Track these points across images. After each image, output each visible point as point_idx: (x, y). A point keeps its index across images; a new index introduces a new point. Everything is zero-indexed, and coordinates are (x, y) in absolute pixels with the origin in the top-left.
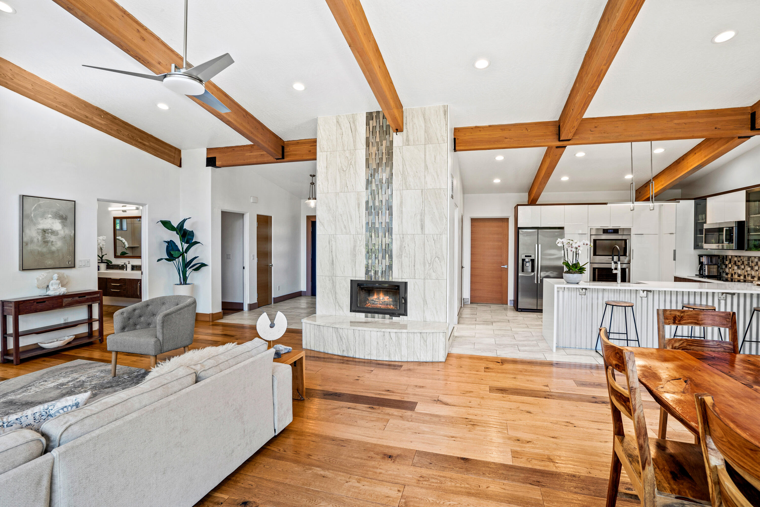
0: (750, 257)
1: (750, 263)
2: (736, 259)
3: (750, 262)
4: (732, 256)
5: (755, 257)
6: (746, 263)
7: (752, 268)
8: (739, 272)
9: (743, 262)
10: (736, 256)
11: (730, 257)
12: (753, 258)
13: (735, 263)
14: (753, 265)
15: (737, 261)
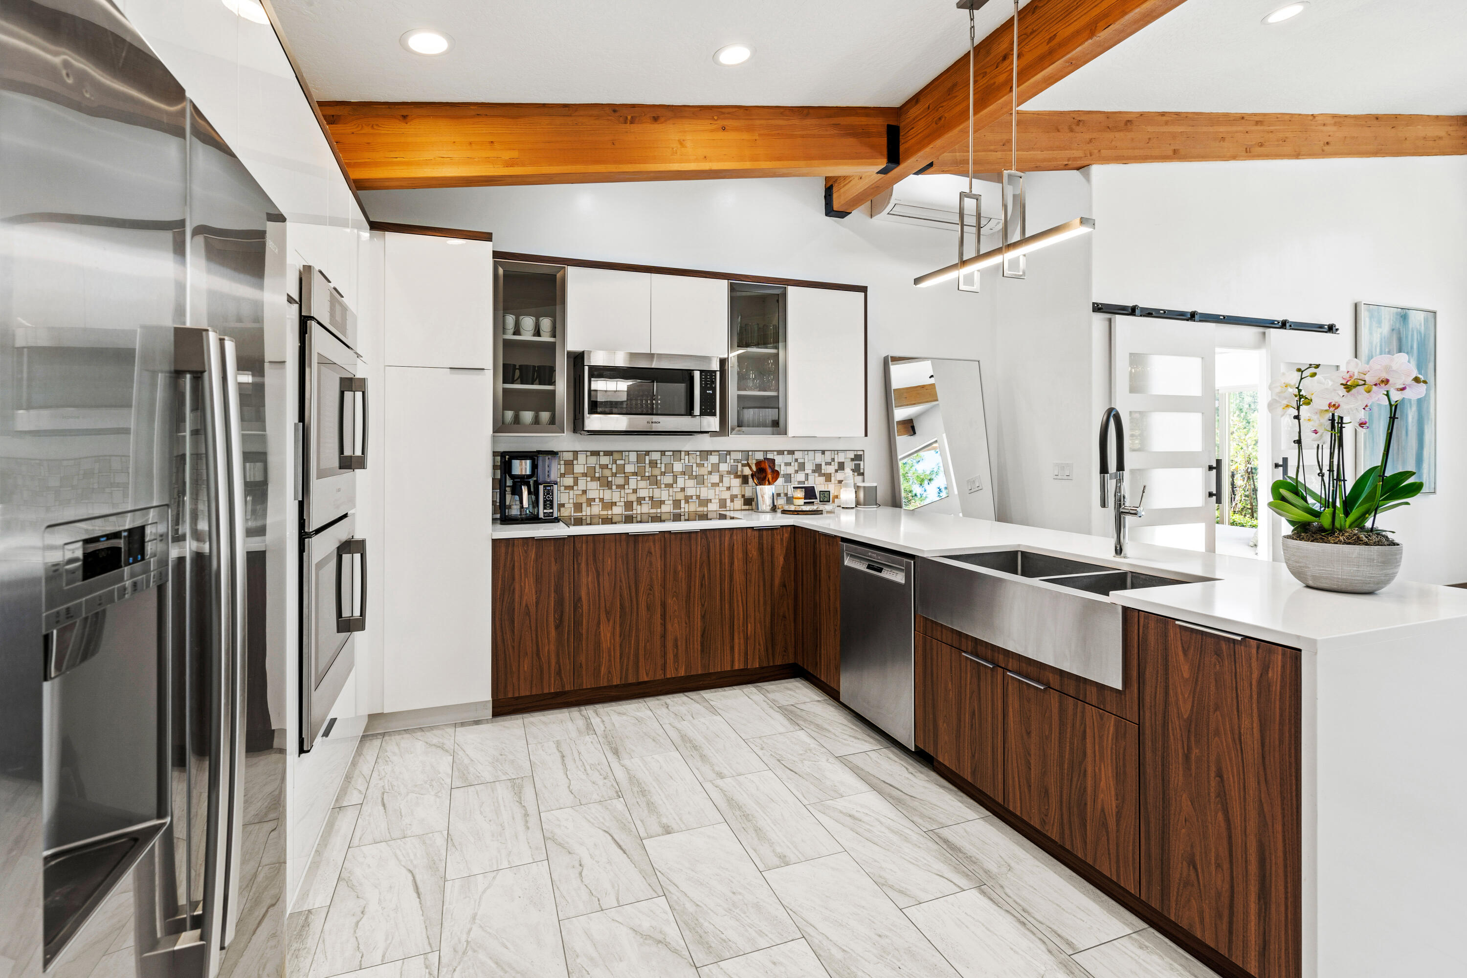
0: (648, 453)
1: (648, 469)
2: (593, 460)
3: (647, 466)
4: (576, 453)
5: (663, 453)
6: (630, 468)
7: (654, 481)
8: (607, 495)
9: (621, 469)
10: (595, 453)
11: (569, 456)
12: (656, 456)
13: (590, 474)
14: (656, 472)
15: (597, 467)
